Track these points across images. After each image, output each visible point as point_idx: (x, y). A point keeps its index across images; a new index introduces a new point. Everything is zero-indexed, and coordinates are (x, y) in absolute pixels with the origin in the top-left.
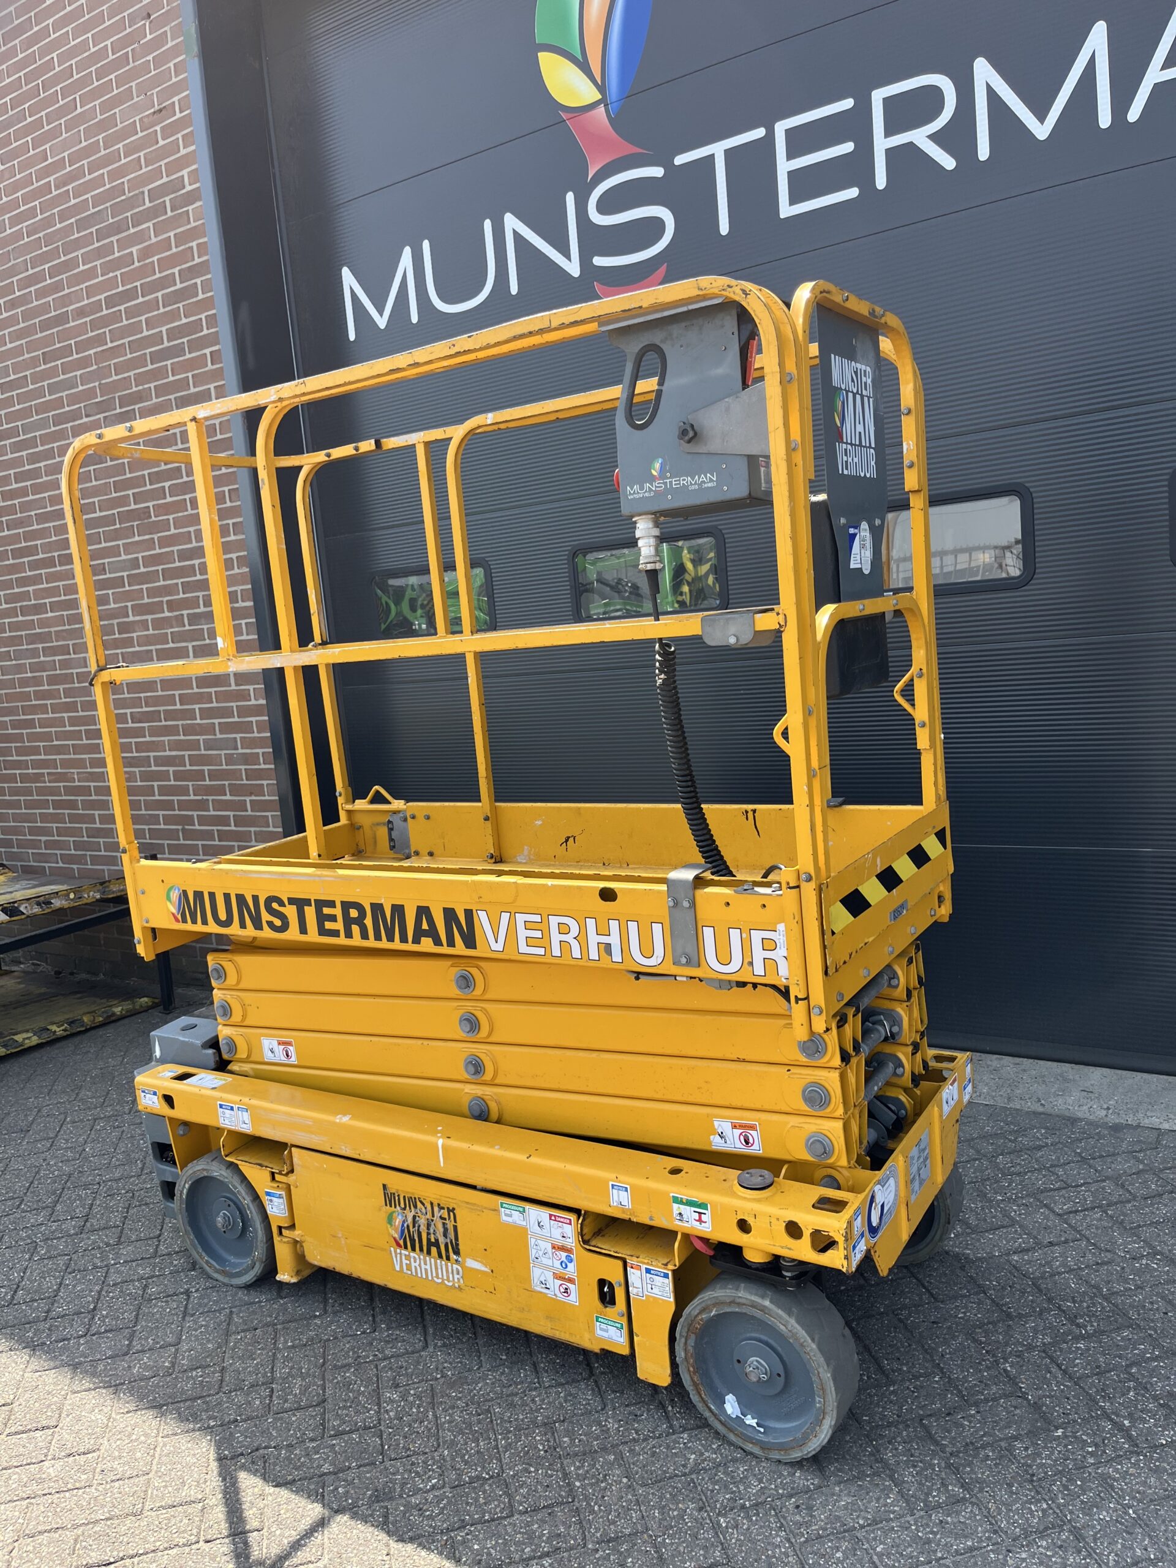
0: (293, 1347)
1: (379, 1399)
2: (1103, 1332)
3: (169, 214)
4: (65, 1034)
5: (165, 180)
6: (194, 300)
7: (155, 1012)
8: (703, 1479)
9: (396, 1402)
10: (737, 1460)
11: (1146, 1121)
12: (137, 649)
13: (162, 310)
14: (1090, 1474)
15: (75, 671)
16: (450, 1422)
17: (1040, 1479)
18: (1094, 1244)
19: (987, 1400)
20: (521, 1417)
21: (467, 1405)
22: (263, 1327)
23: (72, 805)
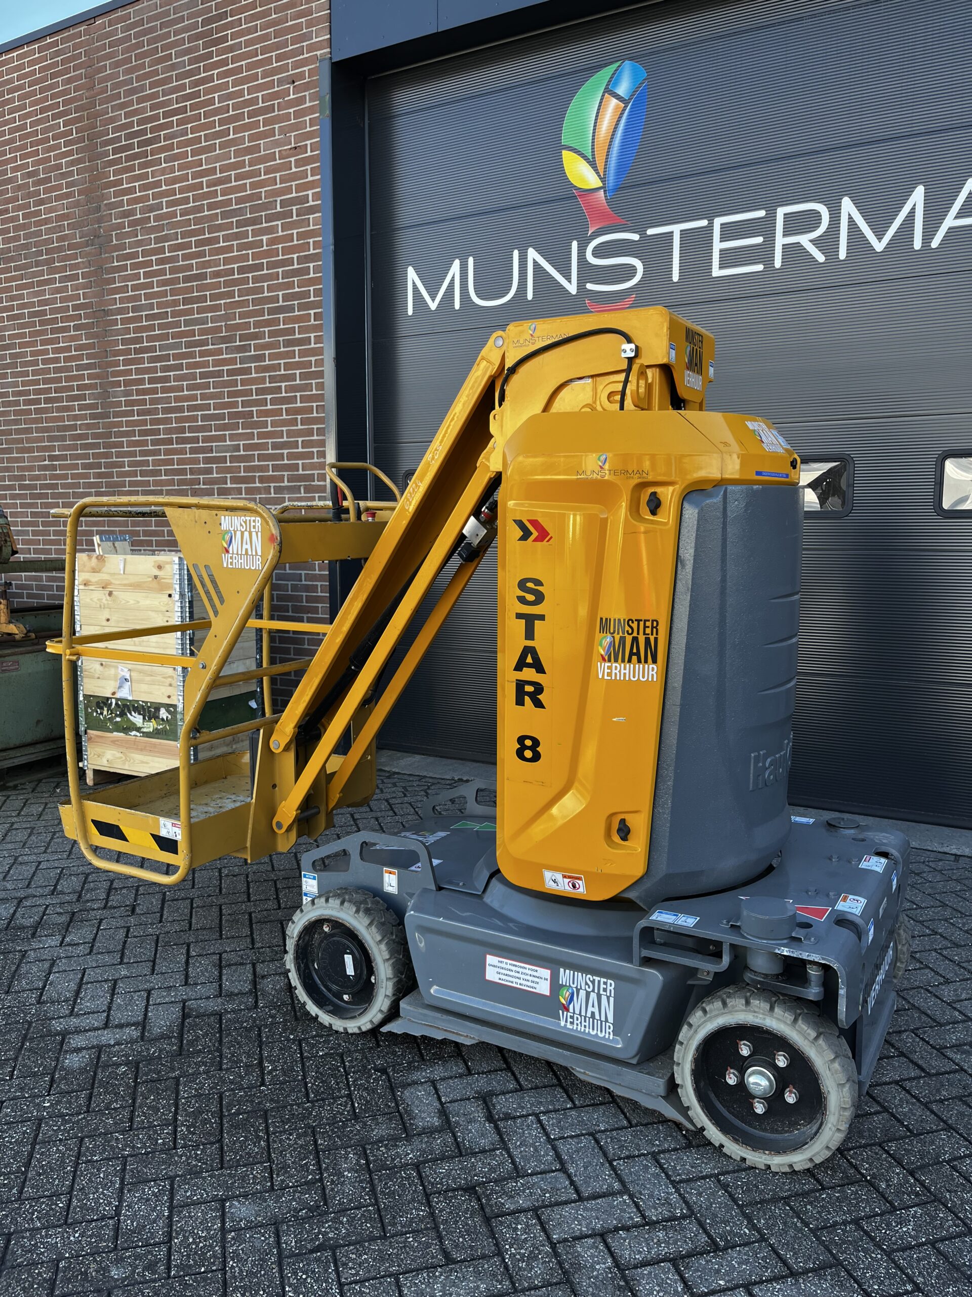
3: (295, 218)
5: (294, 195)
6: (307, 277)
13: (280, 281)
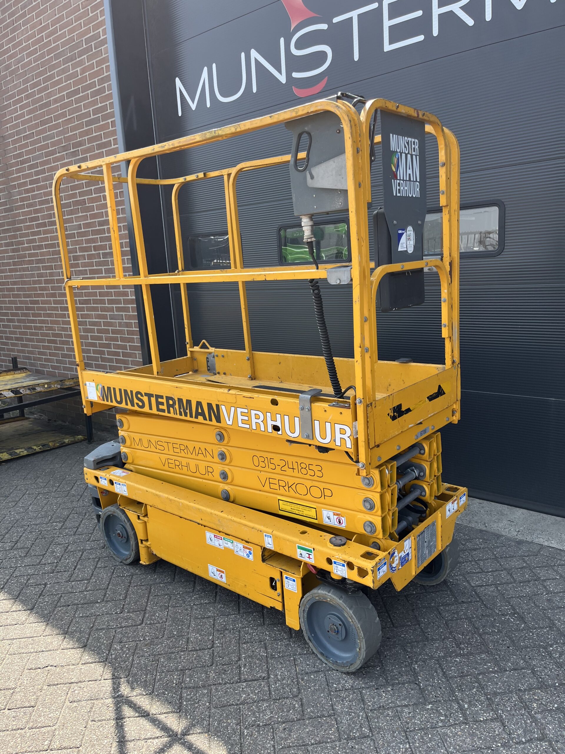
0: (82, 617)
1: (111, 648)
2: (471, 654)
4: (40, 450)
5: (92, 34)
6: (104, 94)
7: (85, 443)
8: (245, 708)
9: (118, 650)
10: (264, 700)
11: (537, 540)
12: (81, 269)
13: (90, 100)
14: (437, 731)
15: (55, 278)
16: (138, 664)
17: (411, 731)
18: (485, 605)
19: (399, 683)
20: (172, 665)
21: (149, 655)
22: (73, 605)
23: (54, 342)
